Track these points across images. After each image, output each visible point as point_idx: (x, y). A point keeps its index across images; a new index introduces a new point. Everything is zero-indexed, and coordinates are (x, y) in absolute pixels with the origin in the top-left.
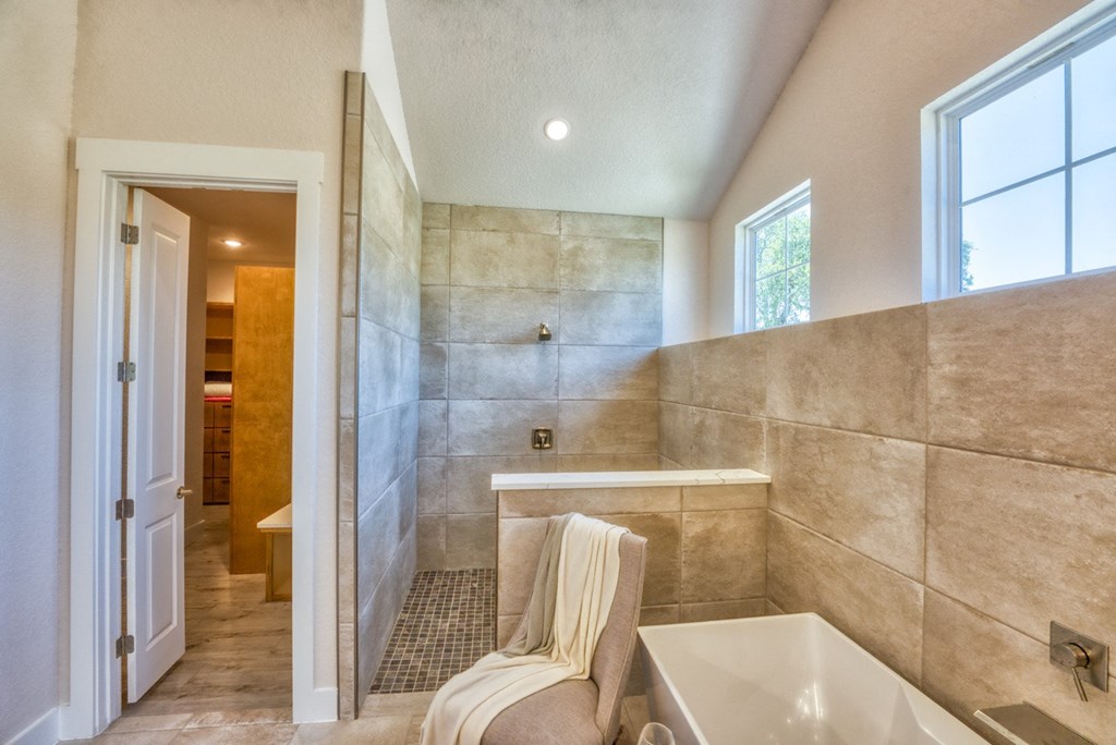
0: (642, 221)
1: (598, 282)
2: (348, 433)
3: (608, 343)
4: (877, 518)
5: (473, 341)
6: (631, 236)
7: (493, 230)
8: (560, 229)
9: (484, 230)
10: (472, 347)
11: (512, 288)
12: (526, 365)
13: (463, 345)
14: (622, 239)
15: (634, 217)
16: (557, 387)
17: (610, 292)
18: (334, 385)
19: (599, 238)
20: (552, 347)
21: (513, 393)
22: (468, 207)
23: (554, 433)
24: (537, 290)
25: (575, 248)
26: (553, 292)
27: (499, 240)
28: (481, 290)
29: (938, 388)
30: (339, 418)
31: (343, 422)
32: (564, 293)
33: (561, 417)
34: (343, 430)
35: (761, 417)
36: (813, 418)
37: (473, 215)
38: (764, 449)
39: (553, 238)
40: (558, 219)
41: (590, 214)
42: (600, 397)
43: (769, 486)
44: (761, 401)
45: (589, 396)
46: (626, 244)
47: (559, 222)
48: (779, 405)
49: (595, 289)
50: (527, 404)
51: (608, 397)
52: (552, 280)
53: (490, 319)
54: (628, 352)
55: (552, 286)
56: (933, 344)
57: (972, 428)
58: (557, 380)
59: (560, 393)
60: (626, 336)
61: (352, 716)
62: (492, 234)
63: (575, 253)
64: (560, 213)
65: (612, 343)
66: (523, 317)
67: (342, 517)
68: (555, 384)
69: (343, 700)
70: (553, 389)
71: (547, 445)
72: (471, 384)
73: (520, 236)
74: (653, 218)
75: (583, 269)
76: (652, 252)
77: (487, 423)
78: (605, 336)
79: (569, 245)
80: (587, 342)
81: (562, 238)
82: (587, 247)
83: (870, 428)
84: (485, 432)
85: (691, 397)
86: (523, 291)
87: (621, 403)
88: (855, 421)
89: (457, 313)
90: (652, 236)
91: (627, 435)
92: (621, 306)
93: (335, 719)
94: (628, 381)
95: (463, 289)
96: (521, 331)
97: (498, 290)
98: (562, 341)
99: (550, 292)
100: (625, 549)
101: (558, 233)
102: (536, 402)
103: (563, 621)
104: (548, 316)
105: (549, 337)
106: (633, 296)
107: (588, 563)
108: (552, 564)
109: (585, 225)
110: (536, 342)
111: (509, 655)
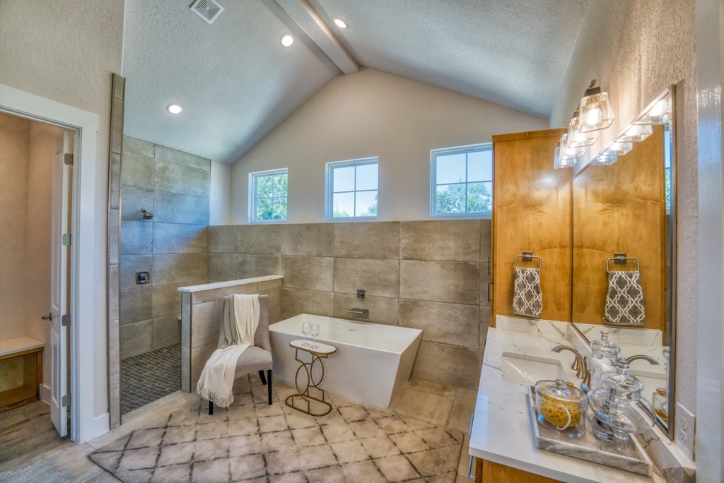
0: (200, 159)
1: (177, 188)
2: (115, 272)
3: (181, 222)
4: (321, 279)
6: (194, 166)
8: (155, 155)
12: (133, 234)
14: (190, 167)
15: (196, 156)
16: (152, 247)
17: (183, 194)
18: (104, 247)
19: (178, 164)
20: (149, 223)
23: (151, 273)
24: (139, 189)
25: (164, 167)
26: (150, 191)
29: (337, 244)
30: (107, 264)
31: (111, 266)
32: (156, 192)
33: (155, 264)
34: (111, 271)
35: (279, 255)
36: (301, 254)
38: (280, 267)
39: (150, 159)
40: (153, 148)
41: (173, 150)
42: (177, 252)
43: (282, 279)
44: (278, 249)
45: (171, 252)
46: (193, 170)
47: (154, 150)
48: (286, 250)
49: (175, 192)
50: (132, 257)
51: (182, 252)
52: (149, 184)
54: (193, 227)
55: (149, 187)
56: (336, 233)
57: (344, 252)
58: (152, 243)
59: (154, 250)
60: (191, 219)
61: (118, 424)
63: (164, 170)
64: (155, 145)
65: (184, 222)
66: (130, 203)
67: (111, 318)
68: (151, 245)
69: (113, 417)
70: (150, 248)
71: (146, 282)
74: (206, 159)
75: (168, 180)
76: (205, 176)
78: (180, 219)
79: (160, 165)
80: (170, 221)
81: (156, 160)
82: (171, 168)
83: (320, 255)
85: (236, 250)
86: (130, 188)
87: (189, 255)
88: (315, 253)
90: (205, 168)
92: (190, 203)
93: (108, 430)
94: (192, 243)
96: (128, 212)
98: (155, 220)
99: (148, 191)
100: (261, 300)
101: (153, 156)
102: (139, 256)
103: (241, 331)
104: (147, 204)
105: (150, 217)
106: (195, 198)
107: (247, 309)
108: (231, 313)
109: (169, 155)
110: (140, 220)
111: (224, 348)
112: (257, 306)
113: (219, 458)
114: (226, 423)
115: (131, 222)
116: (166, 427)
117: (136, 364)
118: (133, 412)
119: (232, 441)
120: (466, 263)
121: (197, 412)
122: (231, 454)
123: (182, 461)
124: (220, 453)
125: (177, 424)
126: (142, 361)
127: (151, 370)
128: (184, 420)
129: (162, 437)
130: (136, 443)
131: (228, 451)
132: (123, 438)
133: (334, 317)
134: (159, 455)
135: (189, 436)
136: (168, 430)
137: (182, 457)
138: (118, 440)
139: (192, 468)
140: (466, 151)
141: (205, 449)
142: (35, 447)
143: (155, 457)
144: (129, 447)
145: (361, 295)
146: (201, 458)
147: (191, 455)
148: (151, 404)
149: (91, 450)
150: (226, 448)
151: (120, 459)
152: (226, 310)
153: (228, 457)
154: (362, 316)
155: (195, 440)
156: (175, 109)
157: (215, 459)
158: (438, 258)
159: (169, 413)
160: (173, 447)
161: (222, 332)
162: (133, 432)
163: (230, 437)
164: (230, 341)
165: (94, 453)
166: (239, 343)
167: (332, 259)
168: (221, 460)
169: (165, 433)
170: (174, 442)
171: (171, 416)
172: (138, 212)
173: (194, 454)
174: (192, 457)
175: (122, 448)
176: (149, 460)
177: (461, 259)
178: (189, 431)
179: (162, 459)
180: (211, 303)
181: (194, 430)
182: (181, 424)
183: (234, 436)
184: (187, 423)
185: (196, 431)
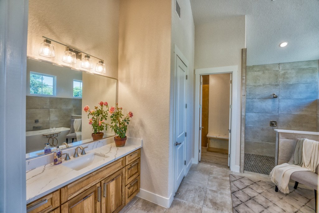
0: (310, 62)
1: (293, 81)
3: (296, 98)
5: (253, 99)
6: (305, 67)
7: (258, 71)
8: (279, 68)
9: (255, 71)
10: (252, 100)
11: (264, 85)
12: (268, 105)
13: (250, 100)
14: (302, 68)
15: (307, 61)
16: (278, 110)
17: (297, 84)
18: (240, 109)
19: (293, 69)
20: (277, 100)
21: (263, 111)
22: (251, 66)
23: (277, 122)
24: (272, 85)
25: (285, 73)
27: (260, 73)
28: (255, 86)
30: (241, 115)
31: (242, 116)
32: (280, 85)
33: (280, 118)
34: (242, 117)
37: (252, 68)
39: (277, 71)
41: (290, 63)
42: (293, 113)
45: (289, 113)
46: (304, 69)
47: (279, 66)
49: (291, 83)
50: (269, 114)
51: (296, 113)
52: (277, 82)
53: (257, 93)
54: (304, 101)
55: (276, 83)
58: (278, 108)
59: (279, 112)
60: (303, 96)
61: (243, 172)
62: (258, 72)
63: (284, 74)
64: (279, 64)
65: (298, 98)
66: (267, 92)
67: (242, 134)
69: (241, 169)
70: (277, 111)
71: (275, 126)
72: (252, 109)
73: (267, 71)
74: (314, 60)
75: (287, 78)
76: (314, 70)
77: (256, 119)
78: (295, 96)
79: (283, 72)
80: (289, 98)
81: (280, 70)
82: (289, 72)
84: (256, 121)
86: (267, 85)
87: (302, 115)
89: (248, 92)
91: (304, 125)
92: (302, 88)
93: (239, 172)
94: (304, 109)
95: (250, 86)
97: (260, 86)
98: (280, 98)
99: (276, 85)
101: (279, 69)
102: (271, 114)
103: (306, 160)
104: (275, 92)
105: (276, 97)
106: (306, 84)
109: (288, 66)
110: (272, 99)
111: (290, 164)
113: (262, 206)
115: (268, 100)
117: (267, 159)
118: (251, 172)
119: (274, 206)
121: (271, 187)
122: (268, 209)
123: (249, 195)
124: (264, 204)
125: (260, 185)
126: (270, 159)
127: (270, 164)
128: (264, 185)
129: (251, 184)
130: (242, 180)
131: (268, 207)
132: (240, 176)
134: (245, 188)
135: (260, 191)
136: (254, 184)
137: (250, 194)
138: (239, 176)
139: (250, 199)
141: (261, 199)
142: (223, 165)
143: (243, 187)
144: (240, 180)
146: (256, 200)
147: (253, 196)
148: (258, 174)
149: (232, 174)
150: (268, 206)
151: (235, 181)
153: (266, 208)
155: (260, 194)
156: (284, 45)
157: (260, 204)
160: (251, 189)
162: (244, 177)
164: (296, 163)
165: (231, 175)
168: (262, 207)
169: (253, 184)
170: (253, 189)
171: (260, 181)
172: (271, 95)
173: (255, 196)
174: (253, 197)
175: (238, 179)
176: (241, 187)
178: (261, 189)
179: (244, 190)
181: (263, 191)
182: (261, 186)
183: (277, 205)
184: (264, 187)
185: (264, 192)
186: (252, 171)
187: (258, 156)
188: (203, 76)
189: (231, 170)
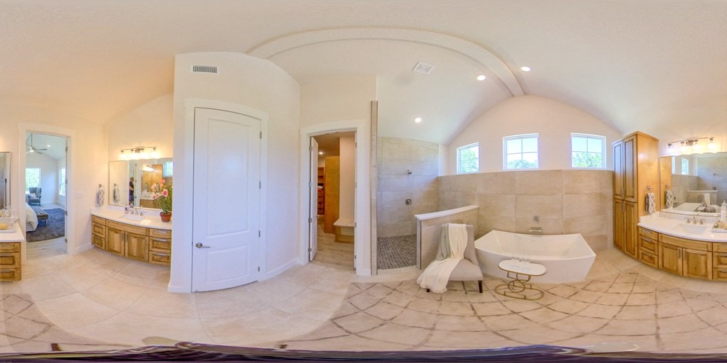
3: (425, 175)
4: (507, 209)
6: (431, 147)
9: (392, 144)
10: (388, 176)
11: (400, 159)
12: (403, 181)
16: (412, 188)
20: (411, 176)
21: (400, 189)
23: (412, 200)
25: (417, 149)
28: (391, 160)
43: (478, 208)
53: (393, 168)
58: (412, 186)
61: (375, 274)
69: (373, 267)
72: (388, 187)
73: (402, 146)
77: (393, 198)
79: (415, 148)
80: (420, 175)
82: (420, 149)
84: (392, 200)
89: (384, 166)
90: (436, 148)
91: (431, 200)
93: (370, 275)
97: (396, 160)
98: (414, 174)
100: (467, 229)
103: (453, 249)
107: (458, 236)
108: (446, 237)
111: (441, 260)
112: (466, 233)
114: (439, 303)
115: (404, 176)
116: (394, 290)
118: (388, 270)
119: (441, 318)
120: (601, 193)
125: (402, 290)
128: (408, 289)
129: (388, 295)
131: (434, 325)
133: (516, 232)
135: (405, 302)
136: (393, 292)
140: (588, 137)
145: (536, 219)
152: (443, 235)
153: (433, 330)
154: (537, 232)
155: (406, 307)
156: (418, 120)
158: (587, 192)
159: (401, 280)
160: (387, 305)
161: (439, 249)
162: (377, 283)
163: (440, 314)
164: (445, 255)
165: (353, 284)
166: (452, 256)
167: (514, 196)
168: (423, 329)
169: (391, 293)
170: (392, 302)
171: (401, 283)
177: (598, 192)
178: (406, 298)
180: (434, 226)
181: (410, 300)
182: (404, 291)
183: (444, 315)
184: (409, 293)
185: (411, 302)
186: (389, 268)
187: (395, 238)
188: (315, 137)
189: (358, 274)
